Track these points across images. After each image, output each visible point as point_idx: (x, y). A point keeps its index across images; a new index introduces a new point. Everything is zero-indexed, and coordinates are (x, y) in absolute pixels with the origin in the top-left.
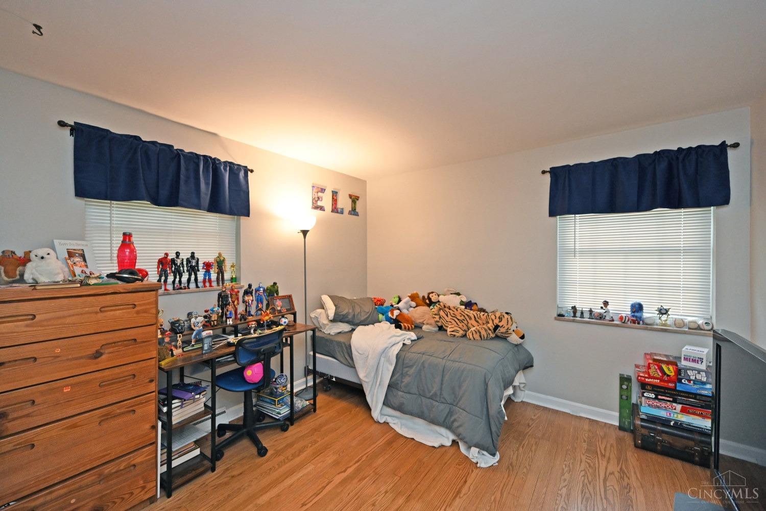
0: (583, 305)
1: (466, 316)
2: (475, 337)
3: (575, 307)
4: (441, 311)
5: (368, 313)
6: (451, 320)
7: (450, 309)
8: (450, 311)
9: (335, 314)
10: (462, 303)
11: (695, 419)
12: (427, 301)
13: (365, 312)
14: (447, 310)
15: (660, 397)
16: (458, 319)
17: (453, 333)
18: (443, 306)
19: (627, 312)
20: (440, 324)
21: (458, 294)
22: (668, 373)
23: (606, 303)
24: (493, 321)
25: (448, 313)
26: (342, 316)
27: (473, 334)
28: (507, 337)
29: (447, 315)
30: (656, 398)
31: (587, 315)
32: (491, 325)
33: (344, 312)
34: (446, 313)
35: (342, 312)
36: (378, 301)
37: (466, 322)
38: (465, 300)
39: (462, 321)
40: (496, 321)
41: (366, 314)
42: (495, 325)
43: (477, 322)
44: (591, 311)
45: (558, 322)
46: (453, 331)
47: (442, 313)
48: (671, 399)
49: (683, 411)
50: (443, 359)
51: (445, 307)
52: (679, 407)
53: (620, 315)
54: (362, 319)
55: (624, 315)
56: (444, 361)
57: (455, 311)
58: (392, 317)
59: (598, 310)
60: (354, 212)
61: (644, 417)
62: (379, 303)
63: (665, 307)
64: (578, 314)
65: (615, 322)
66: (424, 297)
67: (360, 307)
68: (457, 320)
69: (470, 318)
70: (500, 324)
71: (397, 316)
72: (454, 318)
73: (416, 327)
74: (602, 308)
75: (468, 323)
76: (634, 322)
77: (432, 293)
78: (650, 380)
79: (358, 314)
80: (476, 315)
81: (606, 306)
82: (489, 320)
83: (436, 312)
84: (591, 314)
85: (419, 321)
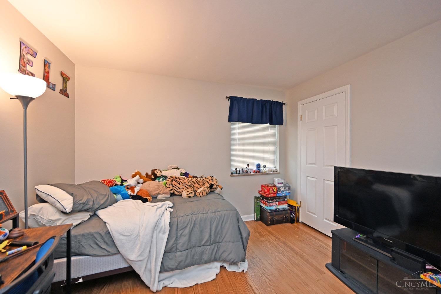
0: (239, 168)
1: (192, 182)
2: (203, 194)
3: (237, 168)
4: (174, 181)
5: (106, 195)
6: (182, 187)
7: (180, 179)
8: (180, 180)
9: (74, 203)
10: (182, 174)
11: (281, 206)
12: (153, 177)
13: (103, 195)
14: (179, 180)
15: (273, 201)
16: (188, 185)
17: (189, 195)
18: (175, 178)
19: (255, 168)
20: (172, 192)
21: (177, 168)
22: (275, 190)
23: (248, 165)
24: (208, 182)
25: (180, 182)
26: (82, 205)
27: (202, 193)
28: (215, 190)
29: (179, 184)
30: (272, 202)
31: (241, 172)
32: (207, 185)
33: (84, 200)
34: (178, 183)
35: (81, 200)
36: (109, 182)
37: (192, 186)
38: (184, 172)
39: (190, 186)
40: (210, 182)
41: (105, 197)
42: (210, 184)
43: (199, 184)
44: (242, 170)
45: (232, 177)
46: (189, 194)
47: (174, 183)
48: (275, 201)
49: (279, 204)
50: (207, 213)
51: (176, 178)
52: (277, 203)
53: (253, 170)
54: (102, 202)
55: (255, 170)
56: (210, 214)
57: (184, 179)
58: (132, 194)
59: (245, 169)
60: (64, 92)
61: (270, 211)
62: (110, 184)
63: (265, 165)
64: (238, 172)
65: (251, 173)
66: (147, 174)
67: (96, 191)
68: (186, 186)
69: (195, 183)
70: (213, 183)
71: (138, 192)
72: (184, 185)
73: (153, 198)
74: (246, 168)
75: (194, 186)
76: (258, 172)
77: (156, 170)
78: (270, 195)
79: (96, 200)
80: (197, 181)
81: (248, 167)
82: (205, 182)
83: (170, 183)
84: (242, 171)
85: (154, 193)
